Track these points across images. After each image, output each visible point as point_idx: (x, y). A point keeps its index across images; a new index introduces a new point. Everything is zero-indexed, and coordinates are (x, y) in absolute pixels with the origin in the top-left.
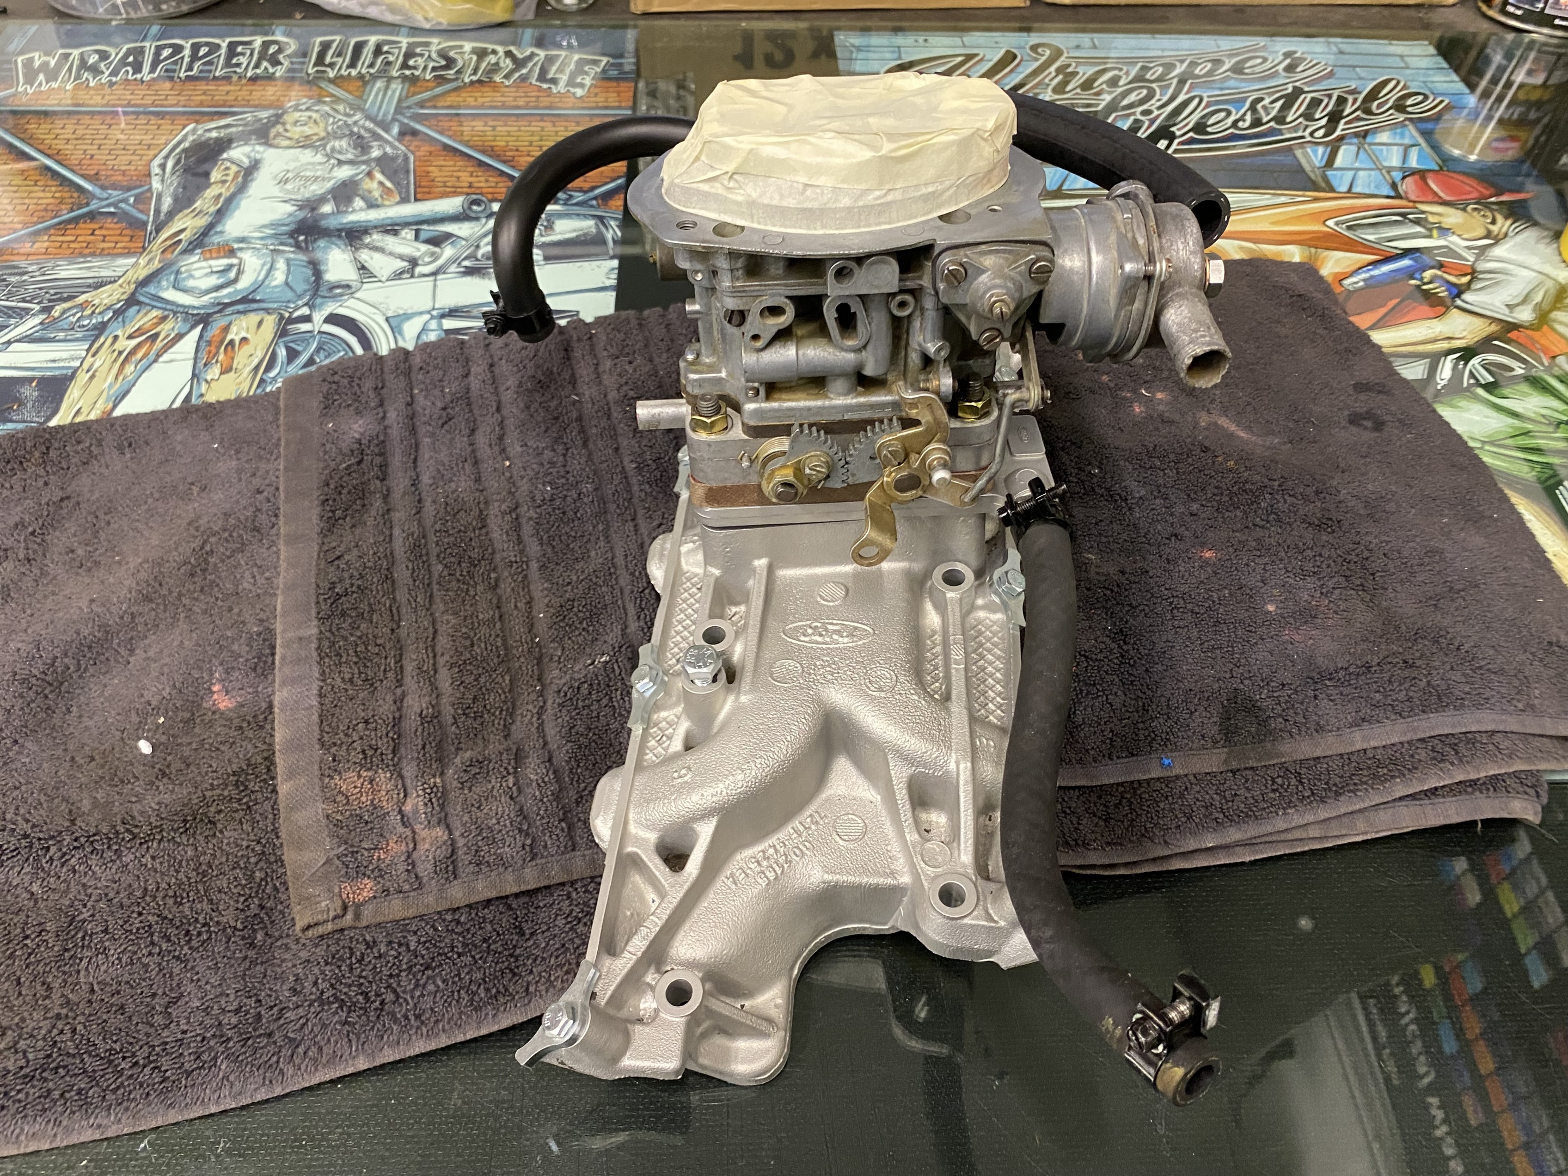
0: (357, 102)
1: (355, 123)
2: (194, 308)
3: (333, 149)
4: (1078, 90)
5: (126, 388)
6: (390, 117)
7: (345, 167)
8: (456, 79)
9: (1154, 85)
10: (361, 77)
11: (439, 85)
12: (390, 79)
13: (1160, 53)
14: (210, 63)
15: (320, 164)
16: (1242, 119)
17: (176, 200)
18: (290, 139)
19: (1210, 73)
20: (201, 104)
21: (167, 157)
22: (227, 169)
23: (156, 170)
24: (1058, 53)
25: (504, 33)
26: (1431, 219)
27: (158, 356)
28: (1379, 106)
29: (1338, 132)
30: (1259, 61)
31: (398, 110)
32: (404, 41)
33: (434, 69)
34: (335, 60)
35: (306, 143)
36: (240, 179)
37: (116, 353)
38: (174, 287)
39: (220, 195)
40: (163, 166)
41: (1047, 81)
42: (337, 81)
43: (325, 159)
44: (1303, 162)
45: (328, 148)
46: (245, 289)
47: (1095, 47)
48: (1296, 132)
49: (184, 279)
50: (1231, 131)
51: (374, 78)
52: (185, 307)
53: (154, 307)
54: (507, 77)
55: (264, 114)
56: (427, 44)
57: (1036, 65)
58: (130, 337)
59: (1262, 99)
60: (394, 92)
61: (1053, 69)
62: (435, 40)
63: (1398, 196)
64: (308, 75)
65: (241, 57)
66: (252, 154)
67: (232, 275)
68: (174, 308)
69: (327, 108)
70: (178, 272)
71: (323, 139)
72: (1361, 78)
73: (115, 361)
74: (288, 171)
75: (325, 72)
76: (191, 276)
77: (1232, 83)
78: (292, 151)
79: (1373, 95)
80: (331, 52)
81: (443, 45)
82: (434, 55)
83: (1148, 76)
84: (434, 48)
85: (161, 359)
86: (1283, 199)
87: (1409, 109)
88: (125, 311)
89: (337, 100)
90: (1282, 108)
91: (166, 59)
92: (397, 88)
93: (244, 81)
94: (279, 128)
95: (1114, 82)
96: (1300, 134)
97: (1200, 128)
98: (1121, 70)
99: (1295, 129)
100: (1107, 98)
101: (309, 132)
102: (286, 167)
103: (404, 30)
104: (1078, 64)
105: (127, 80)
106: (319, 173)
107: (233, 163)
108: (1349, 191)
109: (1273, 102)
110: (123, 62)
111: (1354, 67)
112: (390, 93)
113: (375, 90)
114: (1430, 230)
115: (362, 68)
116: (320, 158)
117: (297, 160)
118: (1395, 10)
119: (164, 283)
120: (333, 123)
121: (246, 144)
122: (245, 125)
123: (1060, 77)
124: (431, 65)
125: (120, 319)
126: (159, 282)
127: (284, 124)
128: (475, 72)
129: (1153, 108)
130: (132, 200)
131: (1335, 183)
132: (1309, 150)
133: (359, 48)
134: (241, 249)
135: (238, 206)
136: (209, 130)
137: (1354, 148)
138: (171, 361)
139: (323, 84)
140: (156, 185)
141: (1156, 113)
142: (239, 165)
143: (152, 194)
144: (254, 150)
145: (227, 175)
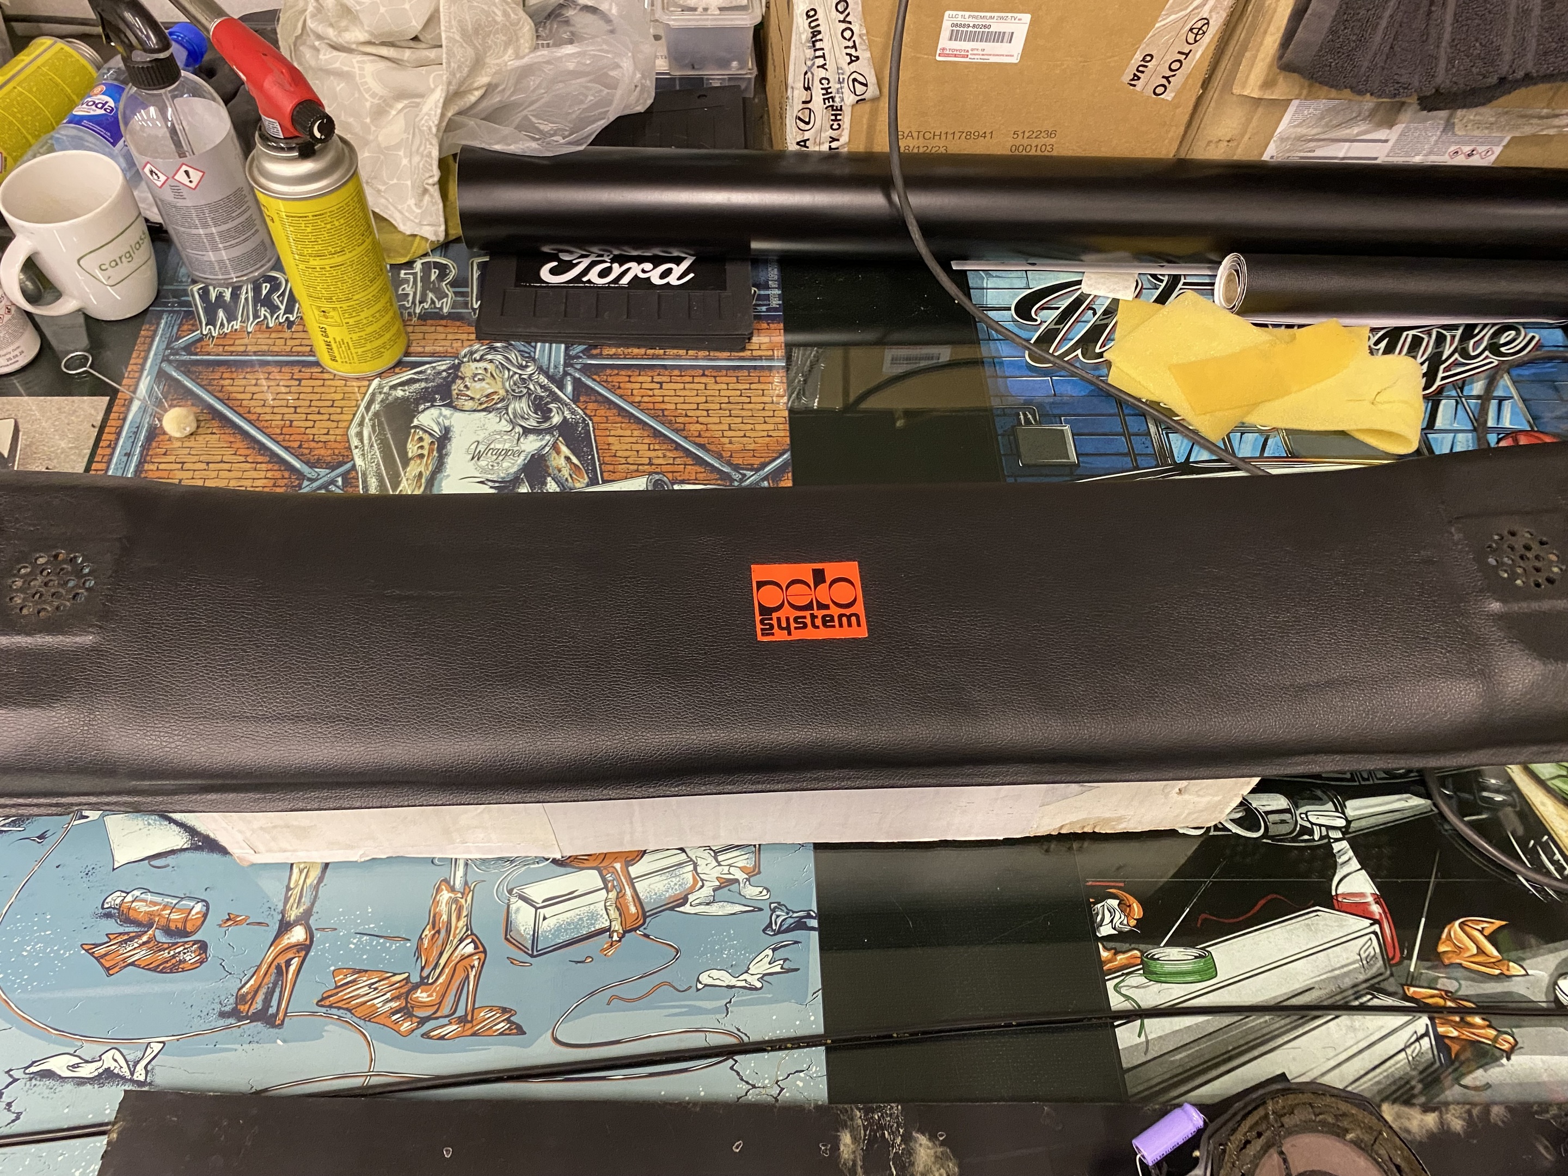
1: (530, 377)
3: (515, 413)
6: (561, 369)
15: (506, 433)
17: (381, 480)
18: (472, 399)
21: (361, 424)
22: (421, 439)
28: (1475, 348)
29: (1438, 383)
31: (568, 359)
35: (488, 406)
36: (435, 453)
39: (421, 474)
40: (360, 435)
43: (510, 427)
45: (510, 411)
55: (442, 366)
65: (406, 286)
66: (441, 420)
71: (502, 400)
74: (478, 443)
78: (477, 414)
87: (1503, 349)
93: (414, 319)
94: (460, 384)
101: (489, 389)
102: (476, 437)
106: (508, 445)
107: (425, 431)
116: (504, 425)
121: (432, 406)
122: (426, 380)
127: (463, 378)
130: (340, 480)
136: (393, 387)
137: (1453, 402)
140: (359, 462)
142: (430, 434)
143: (357, 473)
144: (441, 414)
145: (422, 447)
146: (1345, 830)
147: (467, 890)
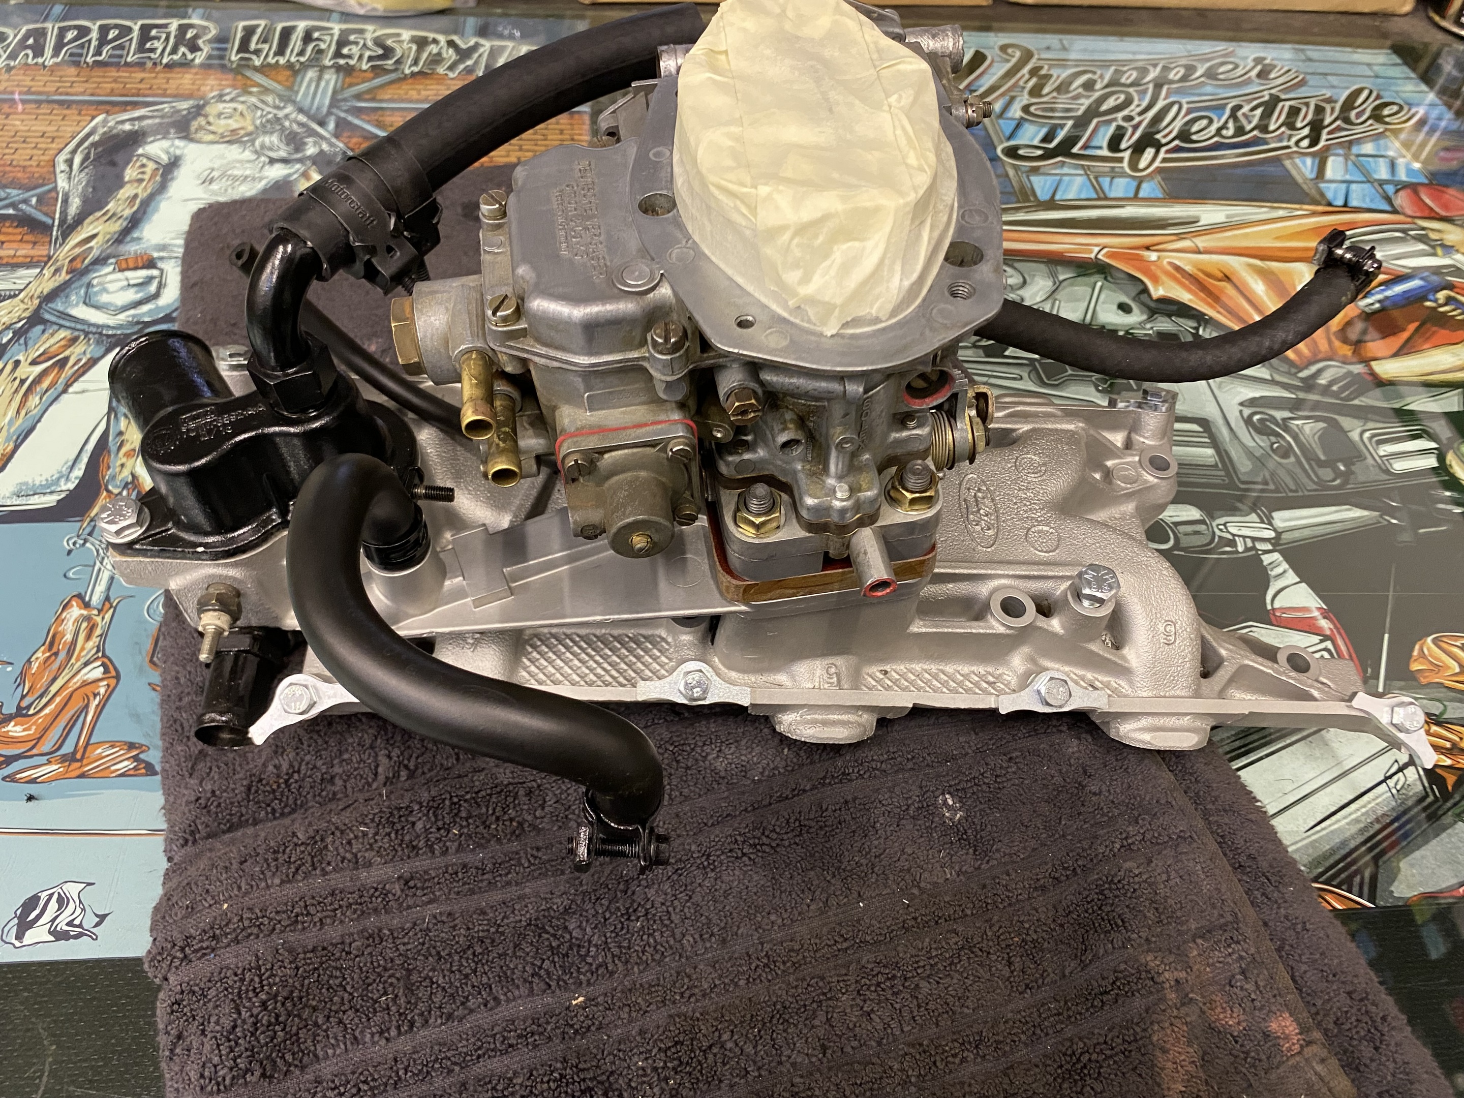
0: (287, 93)
1: (287, 116)
2: (109, 327)
3: (263, 146)
4: (1055, 94)
5: (29, 424)
6: (325, 110)
7: (278, 166)
8: (396, 70)
9: (1131, 90)
10: (290, 66)
11: (377, 76)
12: (322, 69)
13: (1130, 57)
14: (121, 47)
15: (249, 161)
16: (1224, 127)
17: (85, 201)
18: (213, 133)
19: (1184, 79)
20: (112, 93)
21: (74, 152)
22: (143, 166)
23: (61, 166)
24: (1027, 55)
25: (444, 21)
26: (1433, 236)
27: (68, 386)
28: (1358, 115)
29: (1322, 143)
30: (1230, 67)
31: (334, 102)
32: (337, 28)
33: (370, 59)
34: (260, 46)
35: (233, 138)
36: (158, 178)
37: (18, 381)
38: (85, 303)
39: (136, 196)
40: (70, 162)
41: (1021, 83)
42: (264, 69)
43: (254, 157)
44: (1294, 173)
45: (257, 143)
46: (169, 305)
47: (1064, 49)
48: (1281, 141)
49: (96, 293)
50: (1216, 139)
51: (305, 67)
52: (98, 326)
53: (61, 326)
54: (451, 68)
55: (184, 105)
56: (361, 32)
57: (1008, 66)
58: (34, 363)
59: (1239, 107)
60: (328, 83)
61: (1025, 70)
62: (370, 27)
63: (1395, 211)
64: (232, 62)
65: (155, 42)
66: (172, 150)
67: (153, 288)
68: (85, 327)
69: (253, 100)
70: (89, 285)
71: (251, 134)
72: (1333, 87)
73: (16, 391)
74: (213, 170)
75: (250, 59)
76: (105, 290)
77: (1208, 89)
78: (217, 146)
79: (1349, 105)
80: (255, 38)
81: (379, 33)
82: (370, 44)
83: (1123, 80)
84: (369, 36)
85: (71, 390)
86: (1281, 213)
87: (1387, 119)
88: (27, 331)
89: (266, 90)
90: (1262, 117)
91: (70, 42)
92: (331, 78)
93: (159, 68)
94: (201, 121)
95: (1089, 86)
96: (1285, 144)
97: (1184, 135)
98: (1094, 73)
99: (1280, 138)
100: (1085, 103)
101: (235, 126)
102: (211, 165)
103: (335, 16)
104: (1051, 67)
105: (26, 64)
106: (248, 172)
107: (149, 159)
108: (1345, 205)
109: (1253, 109)
110: (22, 45)
111: (1326, 74)
112: (323, 84)
113: (307, 79)
114: (1433, 247)
115: (291, 56)
116: (248, 155)
117: (222, 157)
118: (1354, 17)
119: (73, 298)
120: (262, 116)
121: (164, 138)
122: (162, 117)
123: (1034, 80)
124: (367, 54)
125: (22, 341)
126: (67, 297)
127: (206, 116)
128: (416, 62)
129: (1133, 114)
130: (34, 201)
131: (1330, 195)
132: (1297, 161)
133: (286, 34)
134: (161, 258)
135: (156, 210)
136: (123, 122)
137: (1341, 159)
138: (83, 392)
139: (249, 73)
140: (62, 183)
141: (1137, 119)
142: (157, 162)
143: (58, 194)
144: (172, 145)
145: (143, 173)
146: (1276, 543)
147: (107, 605)
